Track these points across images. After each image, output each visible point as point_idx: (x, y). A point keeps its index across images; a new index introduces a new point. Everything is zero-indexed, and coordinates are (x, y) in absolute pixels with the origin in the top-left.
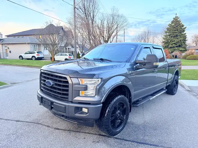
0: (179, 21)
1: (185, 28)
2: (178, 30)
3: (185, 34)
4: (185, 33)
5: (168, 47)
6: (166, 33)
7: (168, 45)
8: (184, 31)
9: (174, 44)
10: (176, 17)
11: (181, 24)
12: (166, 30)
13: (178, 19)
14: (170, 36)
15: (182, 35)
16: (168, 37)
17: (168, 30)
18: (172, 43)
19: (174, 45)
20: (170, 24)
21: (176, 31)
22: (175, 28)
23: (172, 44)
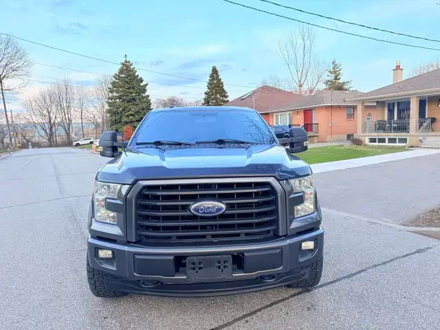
0: (133, 71)
1: (146, 85)
2: (133, 88)
3: (148, 96)
4: (147, 94)
5: (120, 122)
6: (112, 92)
7: (121, 118)
8: (145, 91)
9: (131, 115)
10: (126, 62)
11: (138, 76)
12: (111, 86)
13: (132, 67)
14: (120, 98)
15: (143, 98)
16: (118, 100)
17: (115, 87)
18: (127, 114)
19: (131, 117)
20: (116, 74)
21: (131, 91)
22: (128, 83)
23: (128, 116)
